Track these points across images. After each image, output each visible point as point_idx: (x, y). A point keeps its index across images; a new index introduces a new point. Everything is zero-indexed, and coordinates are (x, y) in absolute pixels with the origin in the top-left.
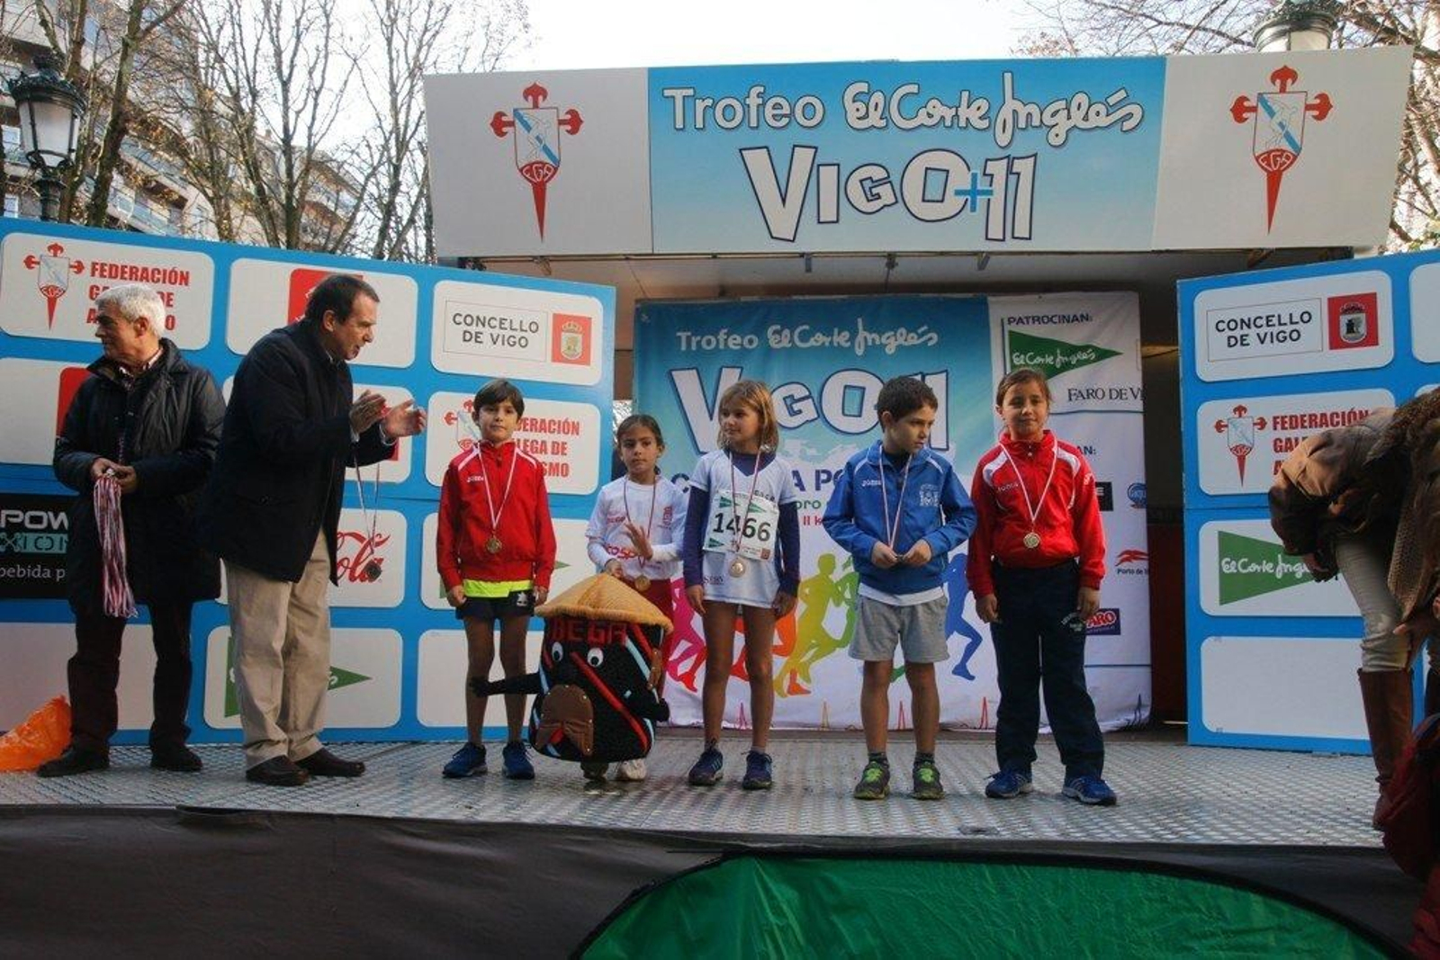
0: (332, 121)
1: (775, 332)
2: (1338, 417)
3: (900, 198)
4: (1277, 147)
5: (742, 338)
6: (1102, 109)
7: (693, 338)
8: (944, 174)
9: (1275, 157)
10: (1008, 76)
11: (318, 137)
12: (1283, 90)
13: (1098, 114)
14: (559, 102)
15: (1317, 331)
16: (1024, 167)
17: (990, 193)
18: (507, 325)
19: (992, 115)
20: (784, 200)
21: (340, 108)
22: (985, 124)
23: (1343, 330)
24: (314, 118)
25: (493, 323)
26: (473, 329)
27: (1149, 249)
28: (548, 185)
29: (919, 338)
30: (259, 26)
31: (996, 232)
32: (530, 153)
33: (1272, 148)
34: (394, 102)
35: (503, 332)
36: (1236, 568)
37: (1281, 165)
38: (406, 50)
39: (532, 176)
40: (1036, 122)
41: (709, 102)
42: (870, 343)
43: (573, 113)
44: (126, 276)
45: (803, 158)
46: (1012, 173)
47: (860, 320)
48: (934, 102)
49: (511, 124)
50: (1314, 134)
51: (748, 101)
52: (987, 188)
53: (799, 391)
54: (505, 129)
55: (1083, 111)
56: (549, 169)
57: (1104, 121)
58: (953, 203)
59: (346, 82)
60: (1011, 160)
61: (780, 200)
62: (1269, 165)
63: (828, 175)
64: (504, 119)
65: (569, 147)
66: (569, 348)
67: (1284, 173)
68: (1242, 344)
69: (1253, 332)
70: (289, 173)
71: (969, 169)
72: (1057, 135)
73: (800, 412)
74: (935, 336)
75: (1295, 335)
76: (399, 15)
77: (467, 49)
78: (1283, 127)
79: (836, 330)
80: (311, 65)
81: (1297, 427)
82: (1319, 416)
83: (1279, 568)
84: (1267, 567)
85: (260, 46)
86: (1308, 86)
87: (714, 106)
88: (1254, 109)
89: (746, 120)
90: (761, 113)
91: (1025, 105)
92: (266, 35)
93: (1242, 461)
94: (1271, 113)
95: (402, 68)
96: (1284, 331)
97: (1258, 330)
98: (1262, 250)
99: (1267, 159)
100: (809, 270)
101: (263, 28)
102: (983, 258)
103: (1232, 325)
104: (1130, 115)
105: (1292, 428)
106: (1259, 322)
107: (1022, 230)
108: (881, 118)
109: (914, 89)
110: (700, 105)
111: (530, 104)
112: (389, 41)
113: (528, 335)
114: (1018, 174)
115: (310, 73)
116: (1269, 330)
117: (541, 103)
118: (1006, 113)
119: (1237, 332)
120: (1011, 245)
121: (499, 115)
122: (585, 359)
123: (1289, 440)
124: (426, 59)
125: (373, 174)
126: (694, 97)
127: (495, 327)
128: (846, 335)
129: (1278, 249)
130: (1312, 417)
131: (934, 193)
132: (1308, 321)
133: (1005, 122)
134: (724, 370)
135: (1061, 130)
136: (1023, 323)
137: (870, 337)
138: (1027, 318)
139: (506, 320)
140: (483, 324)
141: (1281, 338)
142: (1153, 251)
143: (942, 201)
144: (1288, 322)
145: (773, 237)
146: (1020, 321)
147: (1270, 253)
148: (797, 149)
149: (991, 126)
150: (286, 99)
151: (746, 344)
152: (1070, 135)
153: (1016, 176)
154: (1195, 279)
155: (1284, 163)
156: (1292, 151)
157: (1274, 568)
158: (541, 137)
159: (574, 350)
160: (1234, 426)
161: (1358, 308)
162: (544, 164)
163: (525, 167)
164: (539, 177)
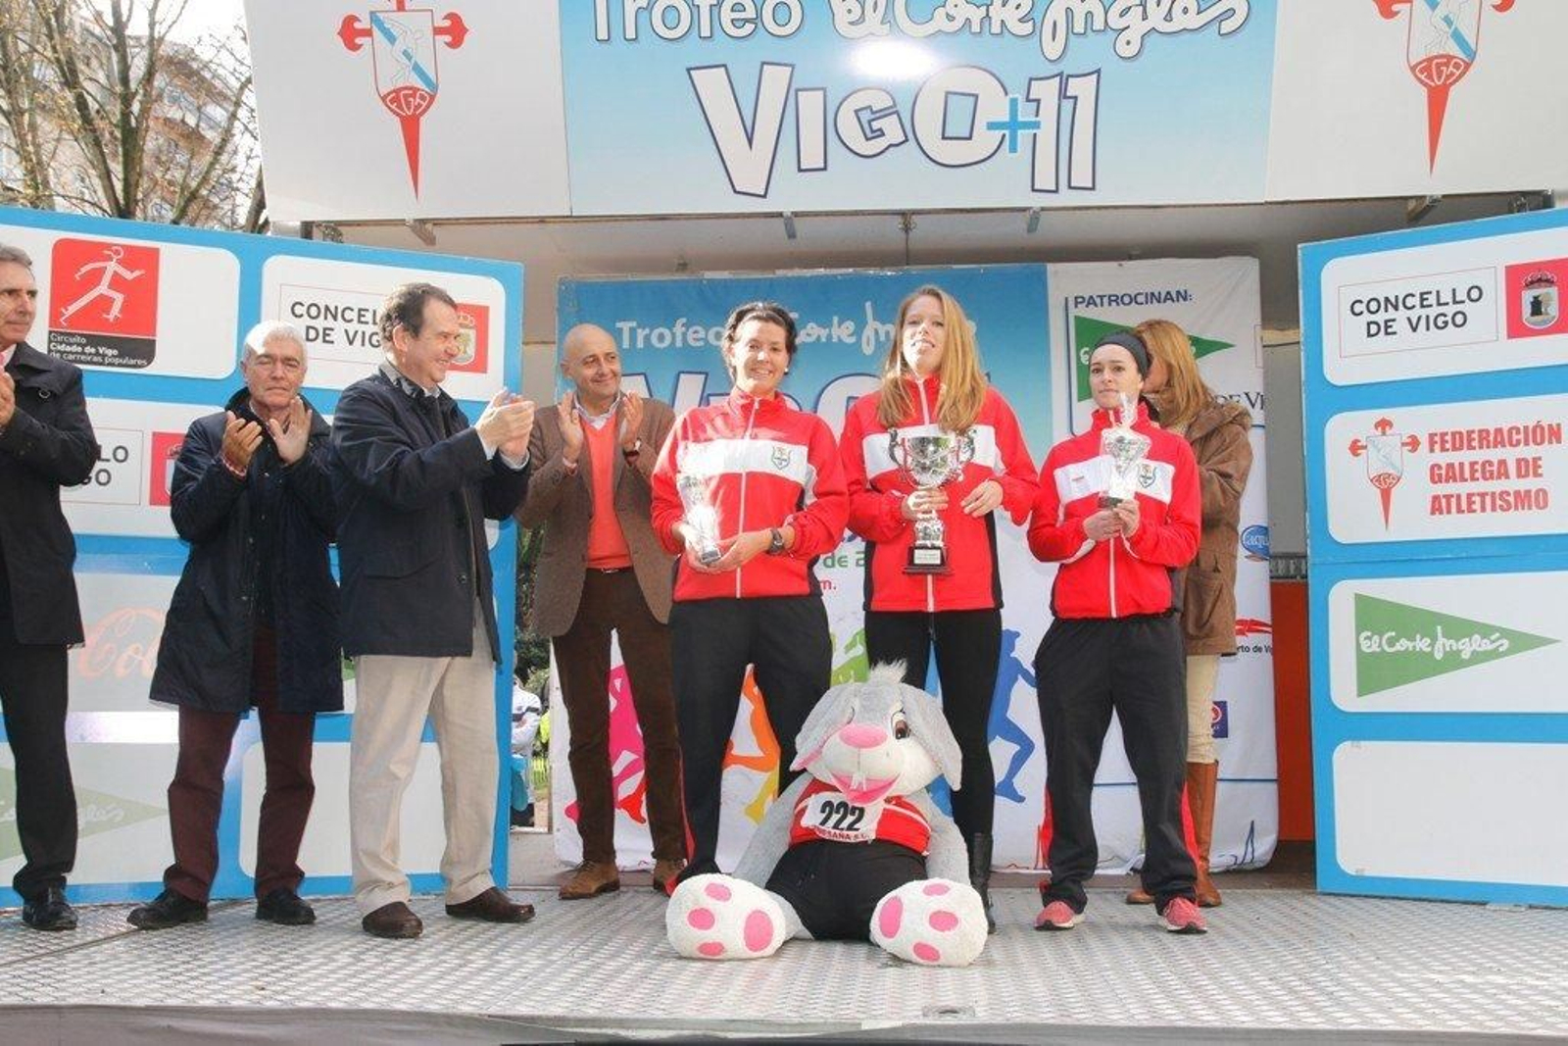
2: (1518, 432)
3: (910, 135)
4: (1441, 52)
6: (1193, 6)
7: (639, 331)
8: (972, 99)
9: (1438, 66)
13: (1185, 11)
15: (1492, 311)
16: (1079, 87)
17: (1036, 125)
18: (367, 316)
19: (1037, 15)
20: (750, 141)
23: (1527, 309)
25: (348, 315)
26: (320, 324)
27: (1263, 201)
28: (423, 120)
31: (1045, 180)
32: (397, 75)
33: (1434, 52)
35: (363, 327)
36: (1380, 645)
37: (1448, 77)
39: (400, 106)
40: (1099, 24)
41: (642, 2)
42: (882, 338)
43: (454, 18)
45: (776, 80)
46: (1066, 97)
47: (868, 304)
49: (368, 33)
50: (1494, 33)
52: (1033, 119)
54: (358, 41)
55: (1165, 7)
56: (422, 98)
57: (1194, 21)
58: (985, 141)
60: (1064, 79)
61: (745, 141)
62: (1430, 77)
63: (811, 104)
64: (357, 25)
65: (450, 66)
67: (1452, 88)
68: (1387, 333)
69: (1402, 314)
70: (125, 79)
71: (1006, 94)
72: (1128, 43)
75: (1459, 319)
78: (1448, 21)
79: (836, 319)
81: (1461, 448)
82: (1492, 432)
83: (1438, 644)
84: (1422, 644)
87: (648, 7)
89: (695, 28)
90: (714, 19)
93: (1386, 496)
94: (1433, 4)
96: (1444, 313)
97: (1409, 313)
98: (1423, 197)
99: (1427, 70)
100: (792, 235)
102: (1034, 217)
103: (1373, 306)
104: (1231, 12)
105: (1454, 448)
106: (1410, 302)
107: (1081, 177)
108: (882, 23)
110: (631, 6)
111: (393, 5)
114: (1075, 99)
116: (1424, 312)
117: (408, 4)
118: (1056, 13)
119: (1380, 315)
120: (1066, 198)
121: (350, 21)
123: (1450, 466)
127: (351, 321)
128: (850, 325)
129: (1444, 196)
130: (1483, 434)
131: (958, 127)
132: (1477, 300)
133: (1055, 23)
134: (682, 376)
135: (1134, 35)
136: (1096, 305)
137: (882, 329)
138: (1101, 297)
139: (367, 310)
140: (335, 318)
141: (1440, 324)
142: (1267, 203)
143: (970, 138)
144: (1450, 300)
145: (739, 193)
146: (1091, 301)
147: (1435, 201)
148: (766, 67)
149: (1036, 32)
151: (712, 340)
152: (1148, 41)
153: (1071, 102)
154: (1324, 242)
155: (1452, 74)
156: (1462, 56)
157: (1432, 645)
158: (410, 51)
159: (465, 352)
160: (1375, 447)
161: (1547, 281)
162: (415, 90)
163: (389, 94)
164: (409, 109)
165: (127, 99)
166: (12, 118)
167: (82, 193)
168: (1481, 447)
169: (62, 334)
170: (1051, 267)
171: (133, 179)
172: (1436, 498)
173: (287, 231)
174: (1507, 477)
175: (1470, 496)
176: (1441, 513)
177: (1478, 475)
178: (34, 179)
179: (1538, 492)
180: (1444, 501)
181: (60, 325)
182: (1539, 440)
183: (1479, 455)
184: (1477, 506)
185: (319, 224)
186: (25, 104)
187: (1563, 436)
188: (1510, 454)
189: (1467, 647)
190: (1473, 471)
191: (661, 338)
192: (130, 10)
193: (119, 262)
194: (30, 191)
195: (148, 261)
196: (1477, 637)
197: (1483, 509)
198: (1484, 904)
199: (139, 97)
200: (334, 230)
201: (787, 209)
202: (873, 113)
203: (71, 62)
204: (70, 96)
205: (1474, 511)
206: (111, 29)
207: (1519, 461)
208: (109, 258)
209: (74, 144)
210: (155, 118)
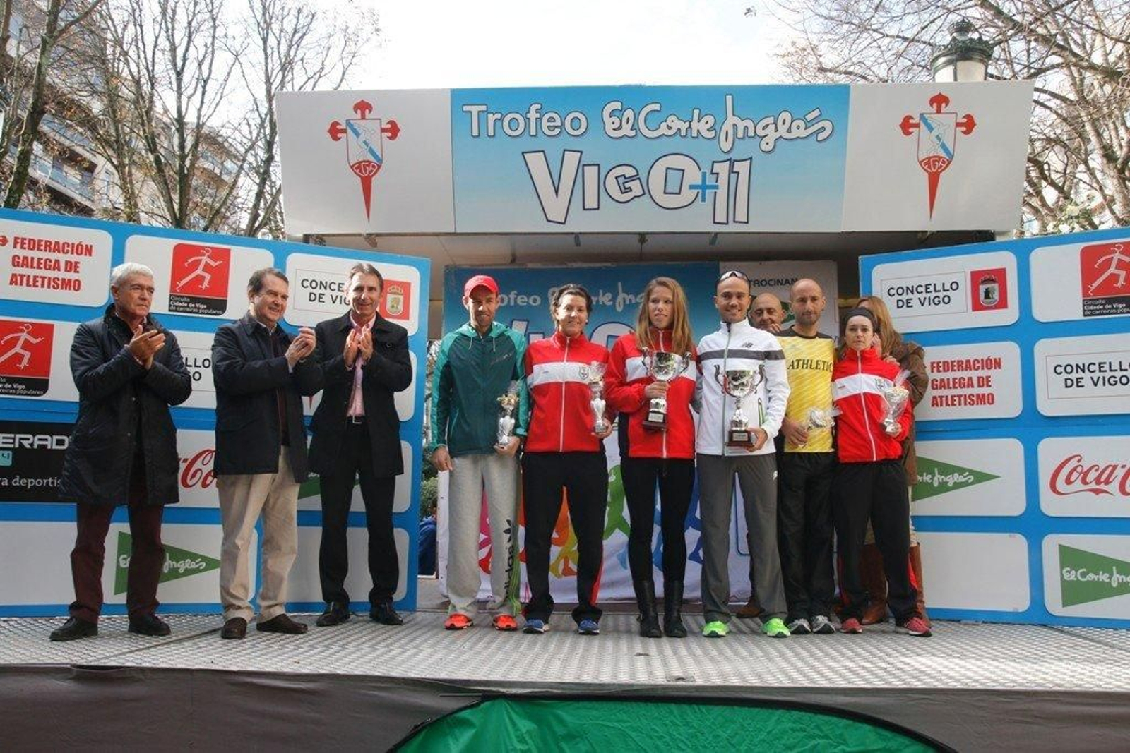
0: (217, 104)
2: (978, 362)
3: (646, 191)
4: (935, 155)
6: (802, 124)
8: (681, 173)
9: (934, 161)
10: (729, 98)
11: (206, 117)
12: (939, 111)
13: (798, 127)
14: (382, 114)
15: (963, 297)
16: (742, 167)
17: (716, 187)
19: (717, 128)
20: (557, 192)
21: (224, 94)
22: (712, 134)
23: (982, 295)
24: (202, 102)
25: (333, 287)
26: (317, 291)
27: (840, 232)
28: (373, 179)
30: (157, 27)
31: (721, 217)
32: (358, 153)
33: (931, 155)
34: (269, 91)
37: (939, 168)
38: (279, 49)
39: (361, 171)
40: (751, 133)
41: (498, 116)
42: (627, 302)
43: (393, 123)
44: (42, 248)
45: (572, 160)
46: (733, 172)
47: (620, 284)
48: (673, 118)
49: (344, 131)
50: (963, 145)
51: (528, 115)
52: (714, 184)
54: (339, 135)
55: (786, 125)
56: (373, 166)
57: (803, 133)
58: (688, 195)
59: (229, 73)
60: (732, 163)
61: (554, 192)
62: (929, 167)
63: (591, 173)
64: (338, 127)
65: (390, 150)
66: (393, 306)
67: (941, 174)
68: (907, 306)
69: (915, 296)
70: (182, 147)
71: (699, 169)
72: (767, 144)
75: (946, 300)
76: (274, 19)
77: (329, 48)
78: (939, 139)
79: (601, 292)
80: (200, 58)
81: (948, 370)
82: (964, 362)
83: (936, 478)
84: (927, 478)
85: (159, 43)
86: (958, 108)
87: (502, 119)
88: (917, 125)
89: (527, 130)
90: (539, 127)
91: (742, 120)
92: (163, 33)
94: (931, 129)
95: (275, 62)
96: (938, 296)
97: (919, 296)
98: (926, 232)
99: (928, 163)
100: (578, 244)
101: (161, 28)
102: (714, 237)
103: (900, 291)
104: (823, 129)
105: (945, 371)
106: (920, 289)
107: (741, 216)
108: (632, 130)
109: (657, 107)
110: (491, 118)
111: (359, 116)
112: (265, 40)
114: (738, 173)
115: (200, 65)
116: (927, 295)
117: (367, 115)
118: (728, 126)
119: (904, 296)
120: (733, 228)
121: (335, 124)
122: (405, 315)
123: (942, 380)
124: (295, 55)
125: (251, 148)
126: (487, 112)
127: (334, 290)
128: (609, 295)
129: (938, 232)
130: (960, 363)
131: (673, 187)
132: (956, 289)
133: (727, 133)
134: (514, 322)
135: (770, 139)
137: (628, 297)
140: (325, 288)
141: (936, 302)
142: (842, 232)
143: (679, 194)
144: (942, 289)
145: (550, 221)
147: (933, 233)
148: (566, 153)
149: (717, 137)
150: (179, 86)
151: (531, 302)
152: (778, 143)
153: (736, 175)
154: (873, 256)
155: (941, 167)
156: (946, 157)
157: (932, 479)
158: (367, 141)
159: (397, 308)
161: (992, 280)
162: (370, 162)
163: (355, 164)
164: (366, 172)
165: (183, 158)
166: (120, 169)
167: (152, 209)
168: (958, 370)
169: (176, 296)
170: (723, 264)
171: (184, 203)
172: (935, 397)
173: (297, 240)
174: (973, 387)
175: (953, 397)
176: (938, 405)
177: (957, 385)
178: (130, 203)
179: (989, 395)
180: (939, 400)
181: (176, 291)
182: (989, 367)
183: (958, 374)
184: (956, 403)
185: (313, 235)
186: (127, 161)
187: (1002, 364)
188: (974, 374)
189: (952, 480)
190: (954, 383)
192: (187, 109)
193: (208, 256)
194: (128, 210)
195: (224, 256)
196: (956, 474)
197: (960, 404)
198: (959, 621)
199: (190, 157)
200: (322, 239)
201: (577, 230)
202: (625, 178)
203: (153, 139)
204: (151, 158)
205: (955, 405)
206: (177, 120)
207: (979, 378)
208: (204, 255)
209: (152, 183)
210: (198, 169)
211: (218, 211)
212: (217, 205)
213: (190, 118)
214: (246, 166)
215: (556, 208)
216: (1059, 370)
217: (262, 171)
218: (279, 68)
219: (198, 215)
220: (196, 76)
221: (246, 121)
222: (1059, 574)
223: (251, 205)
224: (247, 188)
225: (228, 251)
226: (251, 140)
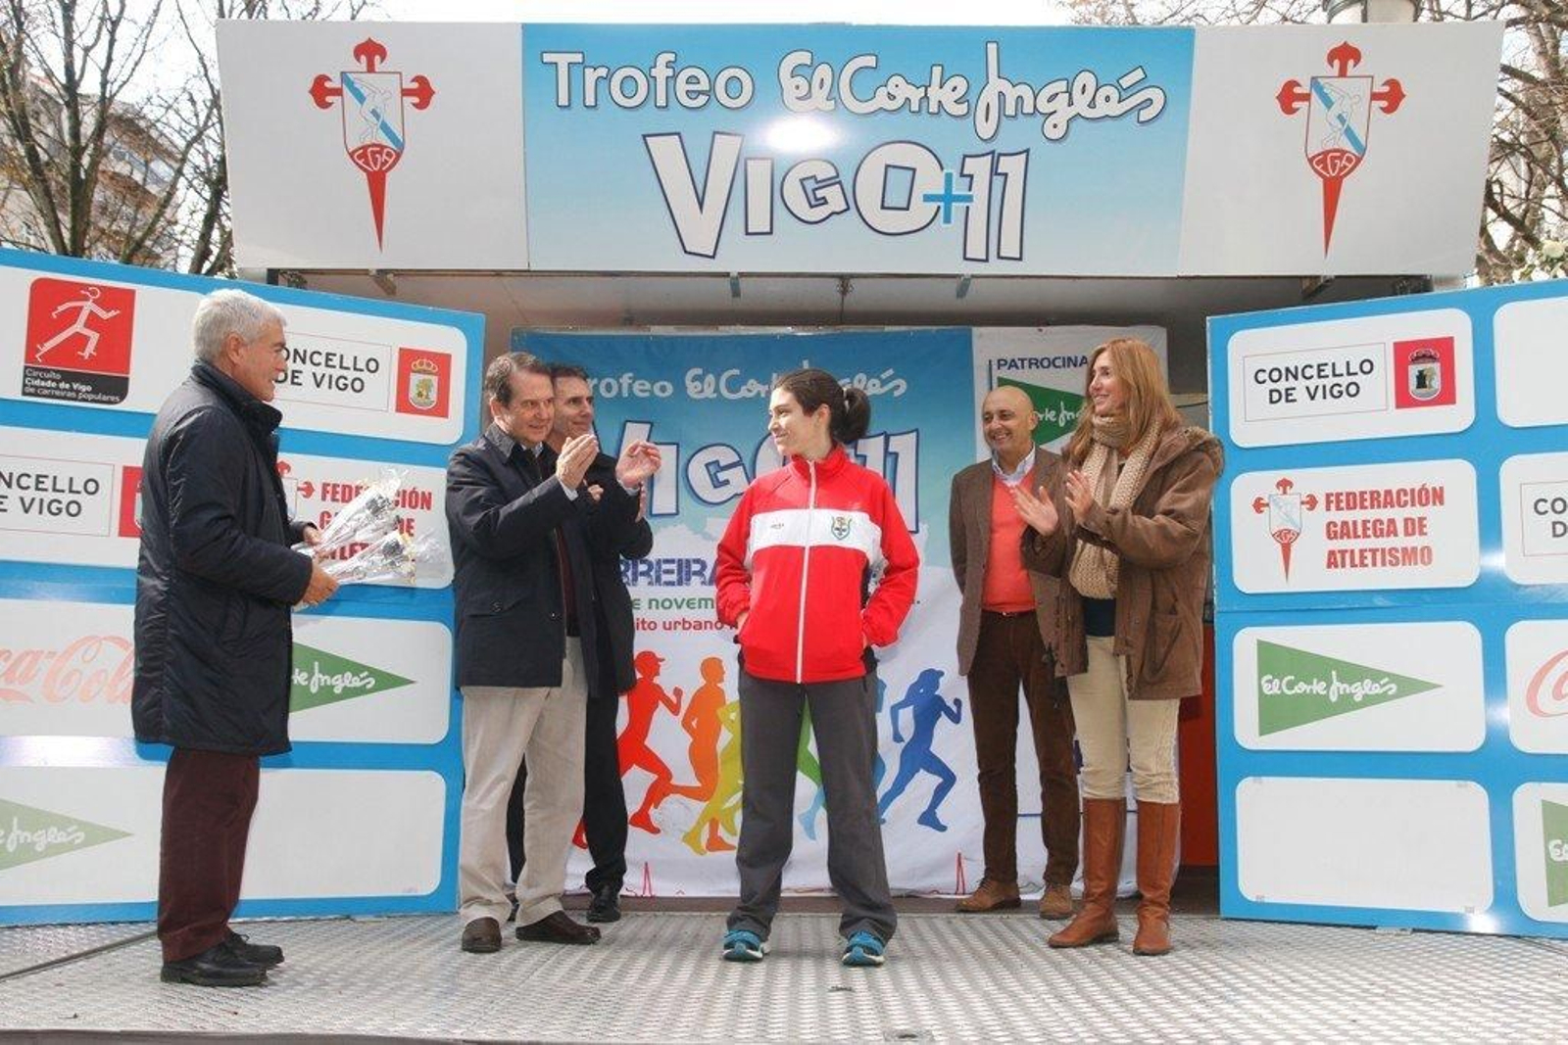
0: (136, 64)
1: (695, 378)
2: (1406, 494)
3: (852, 204)
4: (1336, 147)
5: (652, 385)
6: (1114, 95)
8: (909, 174)
9: (1333, 158)
10: (992, 47)
11: (119, 83)
12: (1343, 73)
13: (1107, 99)
14: (403, 64)
15: (1380, 384)
16: (1012, 166)
17: (969, 199)
18: (336, 361)
19: (972, 98)
20: (701, 205)
21: (148, 47)
22: (962, 109)
23: (1413, 382)
24: (109, 60)
25: (316, 359)
27: (1175, 275)
28: (388, 174)
29: (882, 386)
31: (976, 249)
32: (365, 133)
33: (1329, 147)
35: (330, 371)
36: (1280, 688)
37: (1341, 170)
39: (367, 163)
40: (1028, 109)
41: (603, 72)
43: (421, 80)
45: (727, 149)
46: (997, 174)
48: (897, 79)
49: (338, 92)
50: (1383, 132)
51: (654, 72)
52: (965, 193)
53: (726, 456)
54: (328, 99)
55: (1088, 95)
56: (389, 155)
57: (1115, 109)
60: (995, 157)
61: (697, 206)
62: (1325, 168)
63: (760, 172)
64: (328, 85)
65: (417, 125)
66: (420, 394)
67: (1345, 180)
68: (1288, 401)
69: (1301, 383)
70: (75, 134)
71: (942, 168)
72: (1055, 126)
73: (727, 482)
74: (903, 385)
75: (1353, 390)
78: (1341, 119)
81: (1355, 507)
82: (1382, 493)
83: (1333, 688)
84: (1319, 687)
86: (1376, 67)
87: (608, 78)
88: (1306, 97)
89: (652, 97)
90: (671, 91)
91: (1014, 86)
93: (1286, 550)
94: (1328, 103)
96: (1339, 384)
97: (1308, 382)
98: (1317, 277)
99: (1323, 162)
100: (736, 293)
102: (963, 283)
103: (1275, 375)
104: (1149, 102)
105: (1349, 508)
106: (1308, 372)
107: (1010, 248)
108: (828, 99)
109: (871, 61)
110: (591, 76)
111: (363, 66)
113: (365, 375)
114: (1006, 175)
116: (1321, 382)
117: (378, 66)
118: (989, 96)
119: (1280, 383)
120: (996, 267)
121: (321, 80)
122: (441, 410)
123: (1345, 524)
125: (198, 138)
126: (583, 65)
127: (319, 364)
129: (1337, 277)
130: (1375, 495)
131: (896, 198)
132: (1369, 372)
133: (988, 107)
134: (629, 424)
135: (1061, 119)
136: (1017, 367)
138: (1022, 360)
139: (335, 355)
140: (303, 361)
141: (1336, 393)
142: (1179, 277)
143: (907, 209)
144: (1345, 372)
145: (690, 253)
146: (1013, 364)
147: (1329, 281)
148: (717, 136)
149: (971, 113)
150: (69, 30)
151: (657, 392)
152: (1073, 125)
153: (1002, 178)
154: (1231, 316)
155: (1345, 167)
156: (1354, 152)
157: (1327, 689)
158: (378, 111)
159: (427, 397)
160: (1277, 504)
161: (1431, 357)
162: (382, 147)
163: (356, 151)
164: (375, 164)
165: (77, 152)
167: (28, 239)
168: (1372, 507)
169: (37, 369)
170: (976, 331)
171: (80, 229)
172: (1332, 553)
173: (254, 277)
174: (1396, 535)
175: (1362, 551)
176: (1336, 566)
177: (1370, 532)
179: (1423, 549)
180: (1338, 556)
181: (36, 361)
182: (1424, 501)
183: (1371, 514)
184: (1368, 561)
185: (284, 272)
187: (1446, 497)
188: (1398, 514)
189: (1359, 690)
190: (1365, 529)
191: (609, 388)
192: (83, 70)
193: (96, 302)
195: (124, 302)
196: (1367, 681)
197: (1374, 564)
198: (1374, 928)
199: (89, 151)
200: (299, 277)
201: (734, 269)
203: (24, 116)
204: (22, 150)
205: (1366, 566)
206: (63, 87)
207: (1406, 520)
208: (86, 299)
209: (24, 194)
210: (104, 172)
211: (139, 244)
212: (138, 234)
213: (90, 86)
214: (188, 170)
215: (700, 231)
216: (1542, 507)
217: (214, 177)
218: (243, 6)
219: (104, 250)
220: (99, 12)
221: (187, 96)
222: (1543, 849)
223: (196, 235)
224: (190, 206)
225: (131, 294)
226: (196, 127)
